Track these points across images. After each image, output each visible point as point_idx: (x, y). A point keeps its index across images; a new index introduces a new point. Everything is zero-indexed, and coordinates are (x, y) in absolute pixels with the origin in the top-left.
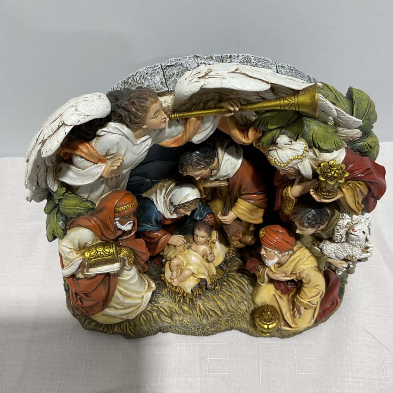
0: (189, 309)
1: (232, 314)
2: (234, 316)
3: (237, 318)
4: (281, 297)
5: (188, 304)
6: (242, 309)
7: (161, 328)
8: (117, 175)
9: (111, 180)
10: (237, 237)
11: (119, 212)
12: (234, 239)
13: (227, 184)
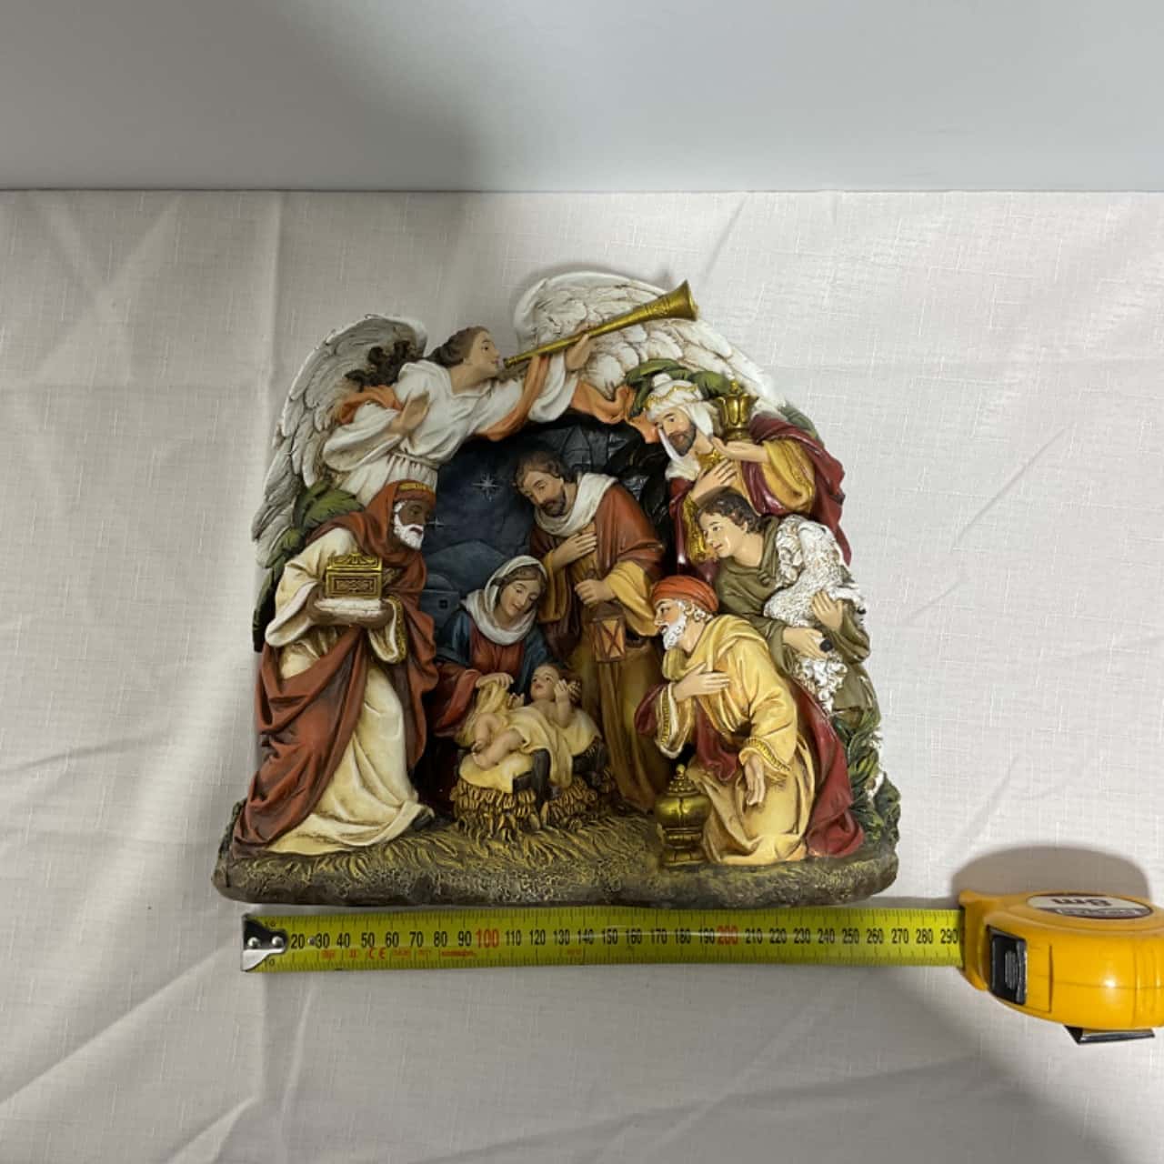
0: (506, 847)
1: (606, 857)
2: (610, 861)
4: (715, 789)
6: (632, 848)
7: (430, 876)
8: (412, 459)
9: (402, 464)
10: (614, 643)
11: (404, 491)
12: (607, 650)
13: (594, 543)
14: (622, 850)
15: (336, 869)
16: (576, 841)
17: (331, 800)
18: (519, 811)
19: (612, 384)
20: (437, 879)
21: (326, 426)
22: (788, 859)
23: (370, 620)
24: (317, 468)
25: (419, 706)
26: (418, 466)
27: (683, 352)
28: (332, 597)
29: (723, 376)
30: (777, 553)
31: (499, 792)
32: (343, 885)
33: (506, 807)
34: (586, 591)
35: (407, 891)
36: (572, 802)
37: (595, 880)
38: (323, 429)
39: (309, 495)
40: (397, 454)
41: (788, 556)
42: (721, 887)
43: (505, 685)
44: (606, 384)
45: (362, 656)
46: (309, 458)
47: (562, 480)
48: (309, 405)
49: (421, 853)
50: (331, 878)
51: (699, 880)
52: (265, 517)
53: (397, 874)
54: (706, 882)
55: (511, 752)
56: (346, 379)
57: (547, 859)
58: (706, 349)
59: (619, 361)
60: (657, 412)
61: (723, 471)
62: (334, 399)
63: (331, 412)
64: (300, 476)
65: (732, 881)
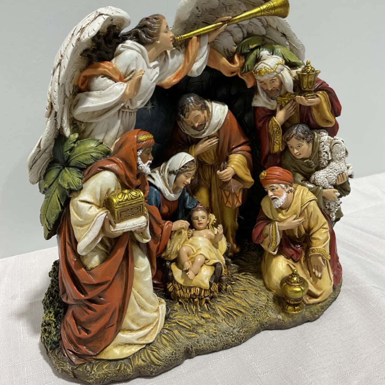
0: (210, 315)
1: (255, 309)
2: (258, 310)
3: (262, 311)
5: (207, 311)
6: (263, 300)
7: (189, 347)
8: (130, 111)
9: (126, 116)
14: (259, 302)
15: (143, 360)
17: (127, 321)
18: (211, 294)
20: (192, 348)
26: (133, 114)
27: (266, 31)
28: (119, 223)
32: (152, 370)
33: (206, 295)
40: (123, 110)
43: (186, 226)
44: (224, 49)
49: (176, 333)
50: (143, 367)
53: (175, 354)
55: (202, 266)
56: (81, 57)
57: (233, 318)
61: (292, 107)
64: (61, 129)
65: (313, 310)
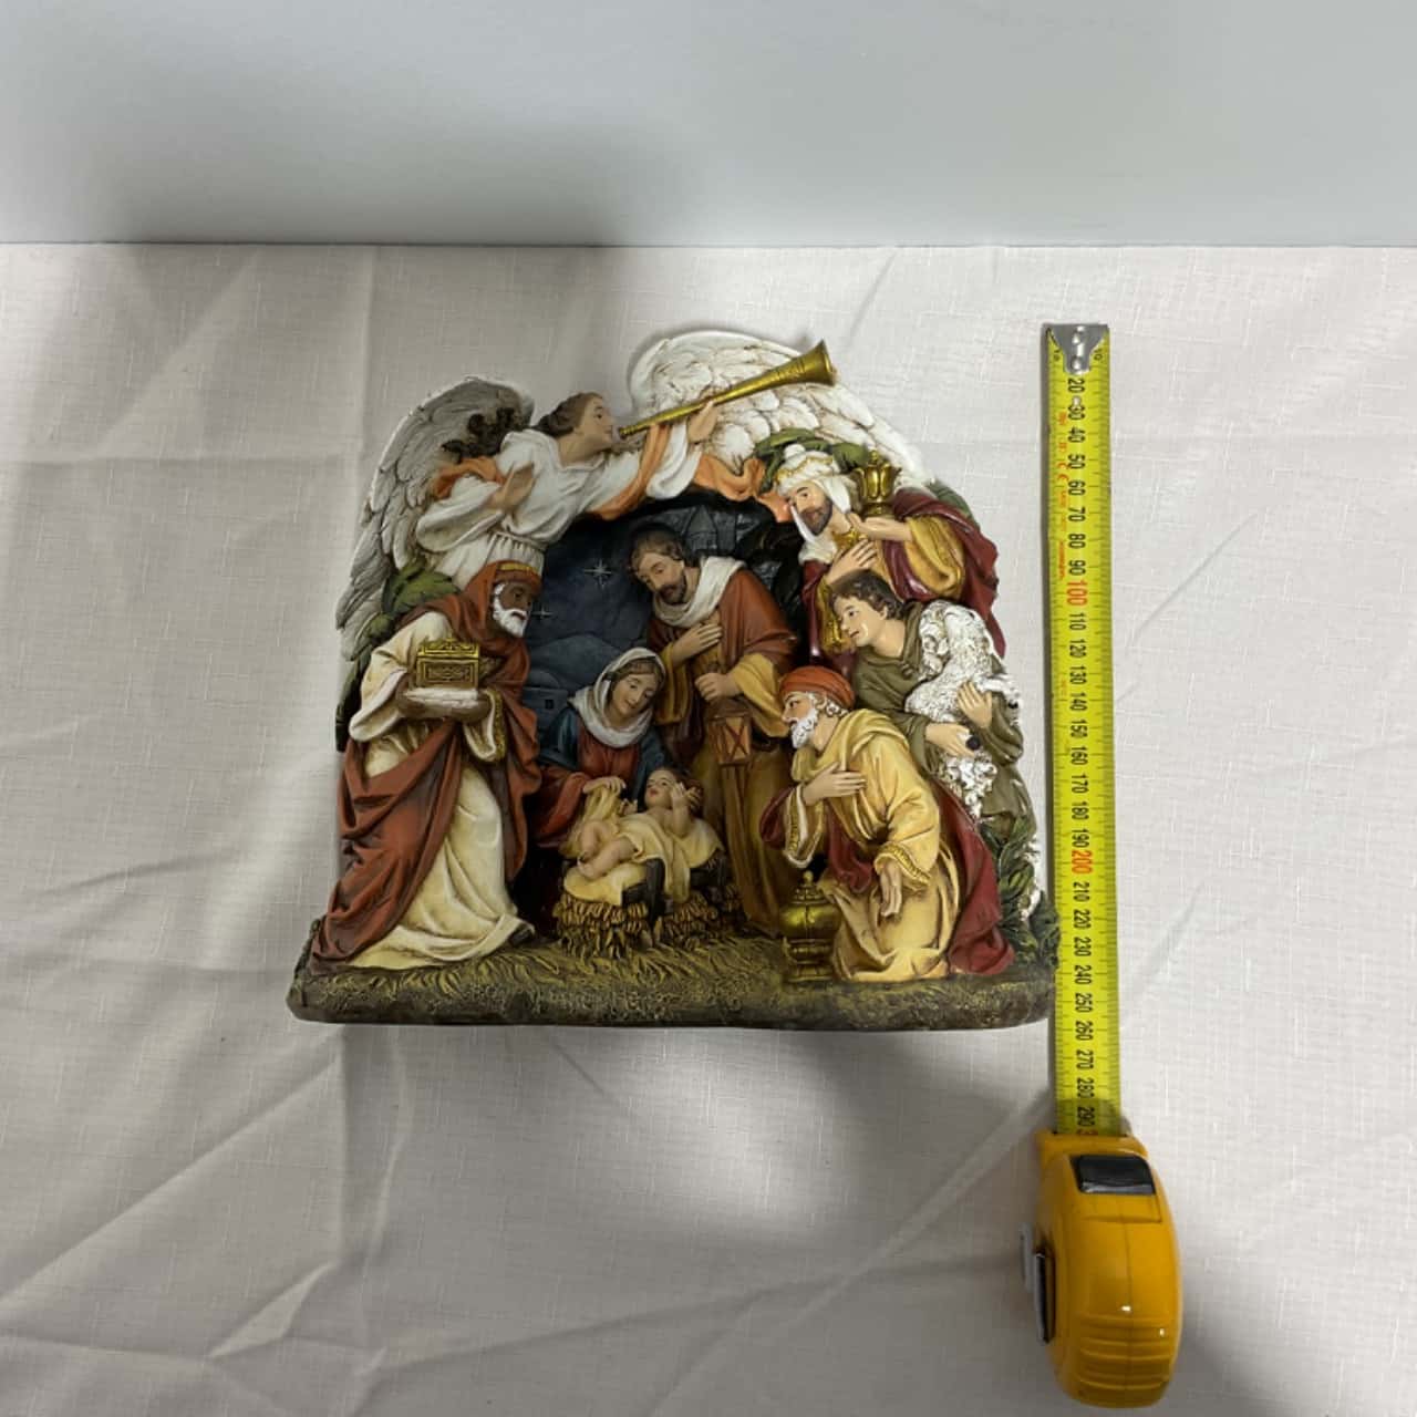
4: (848, 903)
6: (755, 967)
7: (528, 992)
8: (515, 538)
9: (503, 544)
10: (738, 744)
11: (504, 572)
12: (730, 750)
13: (717, 635)
14: (743, 968)
15: (424, 983)
16: (692, 959)
17: (420, 910)
18: (629, 925)
19: (740, 457)
20: (536, 996)
21: (420, 501)
22: (927, 976)
23: (465, 712)
24: (409, 548)
25: (519, 811)
26: (522, 546)
27: (820, 422)
28: (423, 687)
29: (864, 447)
30: (921, 642)
31: (607, 904)
32: (432, 1001)
33: (614, 921)
34: (707, 686)
35: (503, 1008)
36: (689, 918)
37: (712, 998)
38: (417, 505)
39: (400, 577)
40: (499, 533)
41: (932, 645)
42: (852, 1006)
43: (616, 790)
44: (734, 456)
45: (455, 754)
46: (400, 537)
47: (682, 563)
48: (401, 478)
49: (519, 969)
50: (418, 993)
51: (826, 997)
52: (352, 601)
53: (492, 990)
54: (835, 1000)
55: (621, 862)
57: (658, 975)
58: (844, 417)
59: (749, 432)
60: (790, 486)
61: (862, 552)
62: (430, 472)
63: (426, 485)
64: (390, 556)
65: (864, 999)
